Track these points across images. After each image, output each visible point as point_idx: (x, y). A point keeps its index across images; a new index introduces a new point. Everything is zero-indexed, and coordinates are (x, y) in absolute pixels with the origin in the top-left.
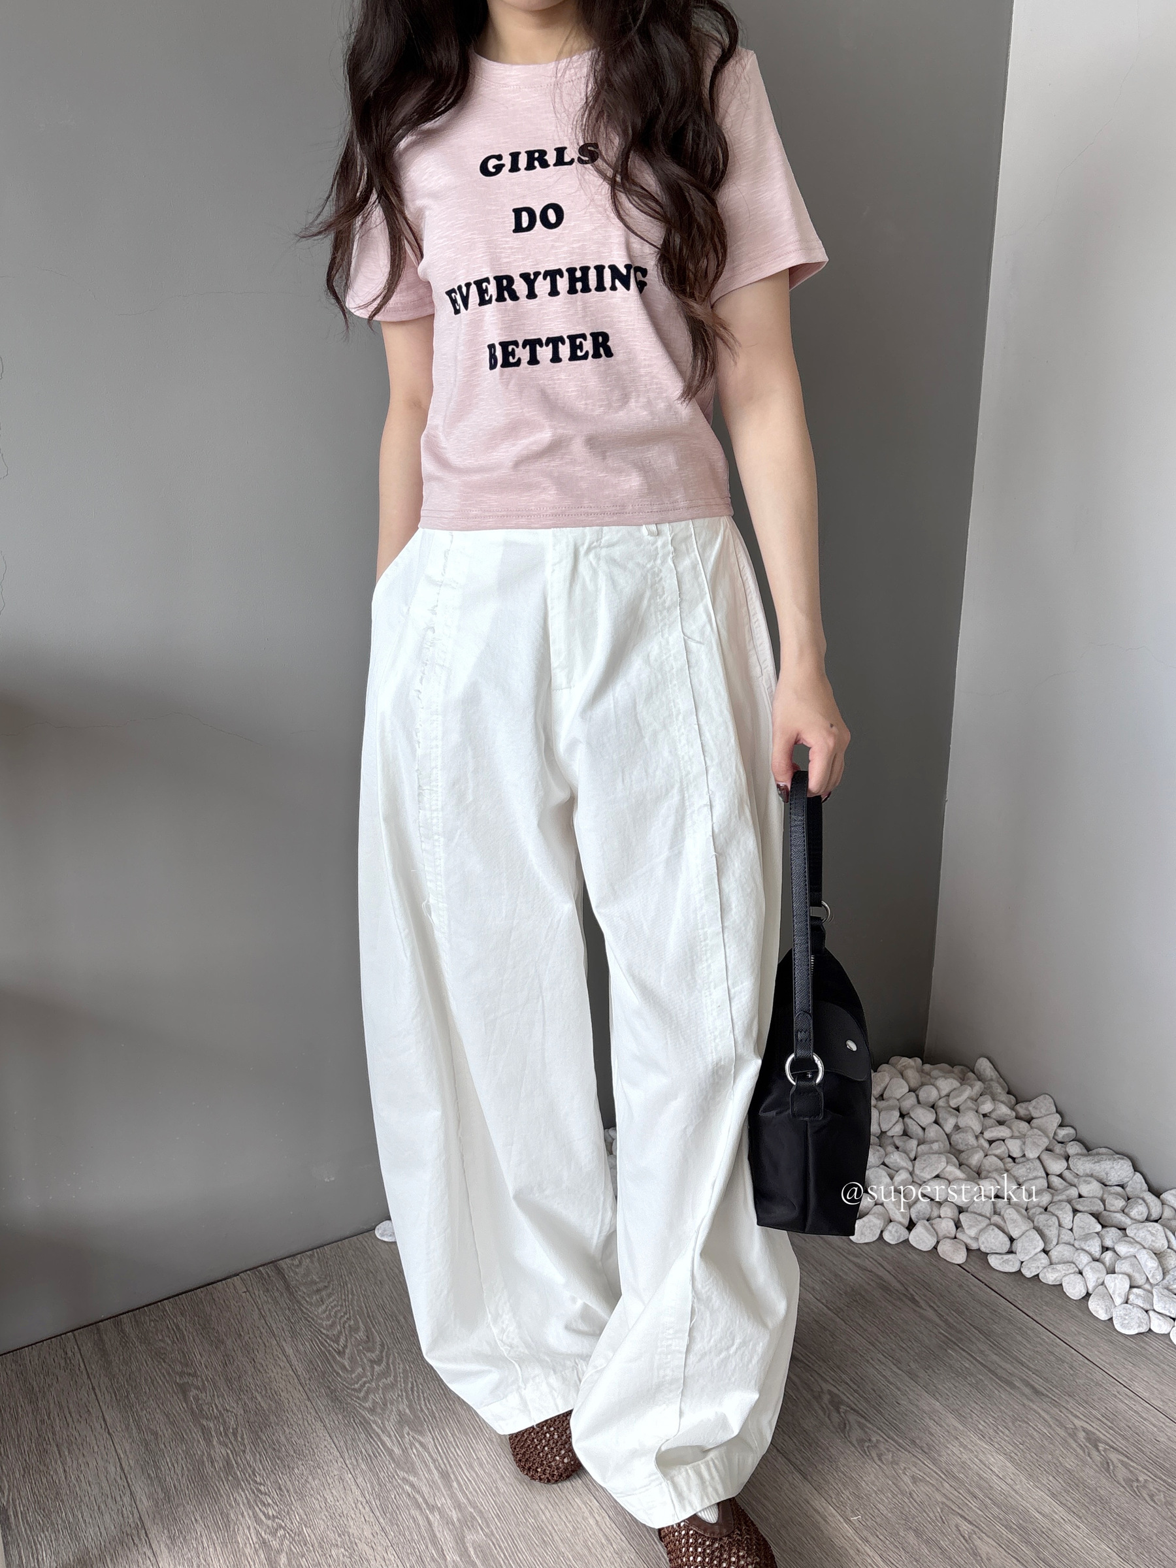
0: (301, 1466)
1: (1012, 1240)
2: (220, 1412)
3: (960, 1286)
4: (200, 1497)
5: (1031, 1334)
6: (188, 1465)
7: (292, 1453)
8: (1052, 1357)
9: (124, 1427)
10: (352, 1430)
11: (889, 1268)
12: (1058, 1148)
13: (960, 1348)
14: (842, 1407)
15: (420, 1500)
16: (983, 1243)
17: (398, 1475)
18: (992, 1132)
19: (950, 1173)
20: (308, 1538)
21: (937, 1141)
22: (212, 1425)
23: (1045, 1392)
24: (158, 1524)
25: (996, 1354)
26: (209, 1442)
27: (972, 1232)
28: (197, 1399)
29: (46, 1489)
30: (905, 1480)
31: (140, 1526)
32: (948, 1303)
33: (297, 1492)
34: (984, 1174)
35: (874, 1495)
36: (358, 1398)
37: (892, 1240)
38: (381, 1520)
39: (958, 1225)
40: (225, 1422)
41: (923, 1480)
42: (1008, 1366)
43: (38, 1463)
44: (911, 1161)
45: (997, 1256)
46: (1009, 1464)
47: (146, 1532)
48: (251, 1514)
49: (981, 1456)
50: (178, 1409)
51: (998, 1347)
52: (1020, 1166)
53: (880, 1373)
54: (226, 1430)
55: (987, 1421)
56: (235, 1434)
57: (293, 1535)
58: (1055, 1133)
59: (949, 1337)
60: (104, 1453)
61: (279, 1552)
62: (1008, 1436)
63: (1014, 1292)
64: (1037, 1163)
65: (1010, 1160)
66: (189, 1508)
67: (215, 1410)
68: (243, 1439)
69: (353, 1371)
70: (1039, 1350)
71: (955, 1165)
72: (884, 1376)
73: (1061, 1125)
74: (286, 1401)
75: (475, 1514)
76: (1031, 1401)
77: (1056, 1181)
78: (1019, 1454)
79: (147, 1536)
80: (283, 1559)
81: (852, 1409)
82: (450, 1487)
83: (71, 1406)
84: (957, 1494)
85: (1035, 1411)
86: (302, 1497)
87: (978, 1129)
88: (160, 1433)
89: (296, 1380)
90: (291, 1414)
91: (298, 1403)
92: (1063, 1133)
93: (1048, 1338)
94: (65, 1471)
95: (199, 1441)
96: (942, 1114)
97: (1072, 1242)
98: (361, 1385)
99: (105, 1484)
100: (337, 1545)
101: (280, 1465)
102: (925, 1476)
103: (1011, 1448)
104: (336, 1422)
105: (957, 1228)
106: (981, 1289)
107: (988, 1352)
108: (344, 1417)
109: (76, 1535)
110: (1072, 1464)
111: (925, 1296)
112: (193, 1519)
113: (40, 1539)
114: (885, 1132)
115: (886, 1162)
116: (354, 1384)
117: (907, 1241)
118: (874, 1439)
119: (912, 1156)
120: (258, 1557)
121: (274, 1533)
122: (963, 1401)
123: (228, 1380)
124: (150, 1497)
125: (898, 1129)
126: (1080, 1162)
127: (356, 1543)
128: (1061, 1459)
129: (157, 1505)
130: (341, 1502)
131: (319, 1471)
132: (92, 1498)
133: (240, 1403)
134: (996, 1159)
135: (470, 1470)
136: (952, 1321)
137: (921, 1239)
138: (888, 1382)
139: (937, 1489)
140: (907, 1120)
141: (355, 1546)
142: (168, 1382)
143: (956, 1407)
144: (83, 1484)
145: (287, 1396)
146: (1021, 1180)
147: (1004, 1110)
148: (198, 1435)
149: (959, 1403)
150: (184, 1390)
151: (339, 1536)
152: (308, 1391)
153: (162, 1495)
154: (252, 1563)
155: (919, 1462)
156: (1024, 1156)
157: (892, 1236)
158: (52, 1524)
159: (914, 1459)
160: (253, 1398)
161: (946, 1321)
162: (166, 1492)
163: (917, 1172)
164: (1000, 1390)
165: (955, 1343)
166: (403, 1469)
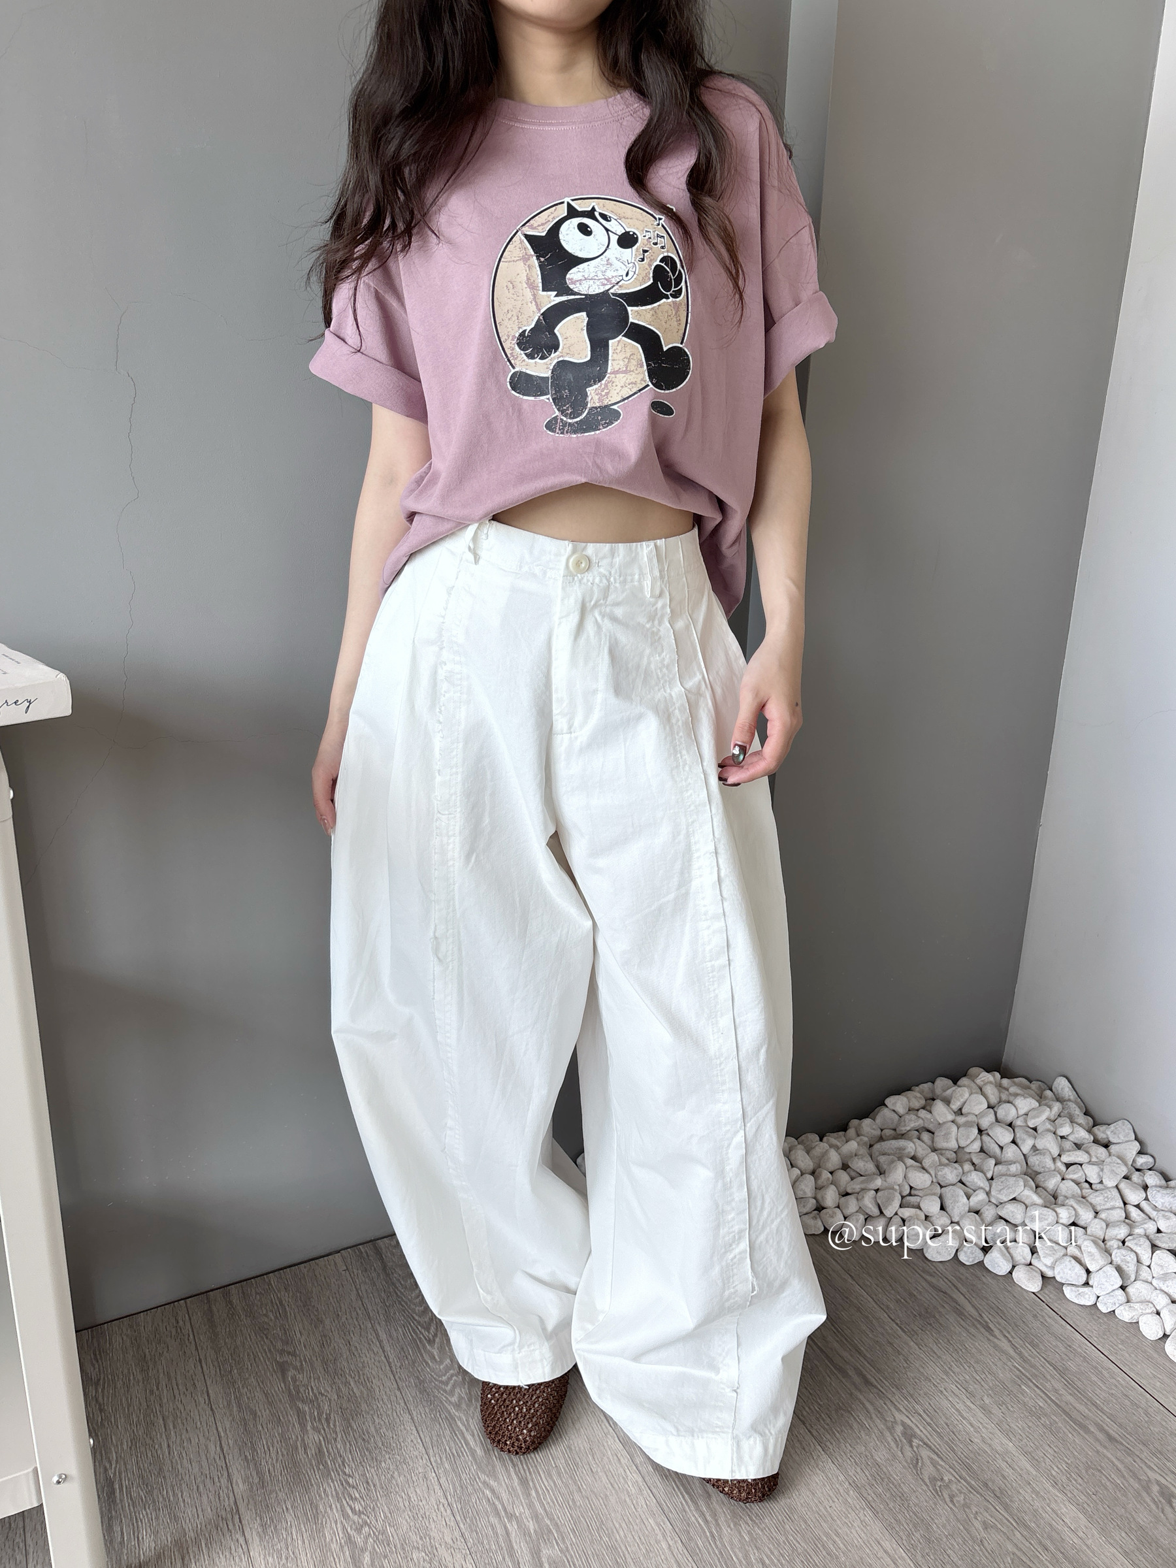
0: (388, 1460)
1: (1088, 1272)
2: (315, 1396)
3: (1035, 1316)
4: (291, 1484)
5: (1107, 1375)
6: (283, 1450)
7: (380, 1445)
8: (1126, 1401)
9: (226, 1404)
10: (438, 1426)
11: (964, 1290)
12: (1136, 1177)
13: (1035, 1384)
14: (914, 1440)
15: (500, 1507)
16: (1059, 1273)
17: (479, 1478)
18: (1069, 1155)
19: (1028, 1197)
20: (391, 1538)
21: (1015, 1163)
22: (307, 1409)
23: (1119, 1438)
24: (251, 1510)
25: (1071, 1394)
26: (303, 1426)
27: (1048, 1261)
28: (294, 1379)
29: (151, 1463)
30: (976, 1525)
31: (235, 1511)
32: (1022, 1334)
33: (383, 1488)
34: (1060, 1199)
35: (945, 1539)
36: (445, 1391)
37: (968, 1261)
38: (462, 1526)
39: (1033, 1251)
40: (320, 1407)
41: (994, 1527)
42: (1082, 1408)
43: (145, 1436)
44: (988, 1180)
45: (1073, 1288)
46: (1081, 1516)
47: (240, 1518)
48: (339, 1507)
49: (1053, 1506)
50: (277, 1389)
51: (1073, 1387)
52: (1098, 1193)
53: (953, 1406)
54: (320, 1415)
55: (1060, 1466)
56: (328, 1420)
57: (377, 1534)
58: (1134, 1161)
59: (1023, 1370)
60: (206, 1430)
61: (363, 1550)
62: (1080, 1485)
63: (1089, 1327)
64: (1115, 1193)
65: (1087, 1185)
66: (281, 1495)
67: (311, 1394)
68: (335, 1425)
69: (441, 1362)
70: (1114, 1392)
71: (1031, 1189)
72: (957, 1410)
73: (1140, 1153)
74: (377, 1389)
75: (551, 1527)
76: (1105, 1447)
77: (1135, 1213)
78: (1092, 1506)
79: (240, 1522)
80: (367, 1559)
81: (925, 1444)
82: (529, 1495)
83: (179, 1377)
84: (1027, 1544)
85: (1108, 1459)
86: (387, 1495)
87: (1055, 1152)
88: (259, 1413)
89: (388, 1368)
90: (381, 1402)
91: (388, 1392)
92: (1142, 1161)
93: (1124, 1380)
94: (169, 1446)
95: (294, 1424)
96: (1020, 1134)
97: (1150, 1279)
98: (448, 1378)
99: (204, 1464)
100: (418, 1548)
101: (369, 1457)
102: (997, 1523)
103: (1083, 1497)
104: (424, 1416)
105: (1033, 1254)
106: (1054, 1320)
107: (1063, 1392)
108: (431, 1410)
109: (174, 1516)
110: (1145, 1520)
111: (999, 1324)
112: (284, 1508)
113: (141, 1516)
114: (963, 1148)
115: (964, 1179)
116: (441, 1376)
117: (981, 1263)
118: (946, 1478)
119: (989, 1176)
120: (344, 1554)
121: (359, 1530)
122: (1036, 1443)
123: (325, 1363)
124: (246, 1480)
125: (976, 1146)
126: (1159, 1195)
127: (436, 1548)
128: (1133, 1513)
129: (251, 1489)
130: (424, 1502)
131: (405, 1466)
132: (193, 1477)
133: (334, 1387)
134: (1073, 1184)
135: (548, 1478)
136: (1026, 1355)
137: (997, 1263)
138: (962, 1416)
139: (1008, 1538)
140: (985, 1138)
141: (435, 1551)
142: (269, 1359)
143: (1030, 1450)
144: (185, 1461)
145: (378, 1384)
146: (1098, 1208)
147: (1082, 1135)
148: (294, 1419)
149: (1032, 1445)
150: (283, 1369)
151: (421, 1538)
152: (398, 1380)
153: (256, 1480)
154: (337, 1560)
155: (990, 1506)
156: (1101, 1182)
157: (968, 1257)
158: (154, 1501)
159: (987, 1504)
160: (347, 1383)
161: (1020, 1354)
162: (260, 1474)
163: (993, 1193)
164: (1075, 1434)
165: (1029, 1379)
166: (484, 1472)
